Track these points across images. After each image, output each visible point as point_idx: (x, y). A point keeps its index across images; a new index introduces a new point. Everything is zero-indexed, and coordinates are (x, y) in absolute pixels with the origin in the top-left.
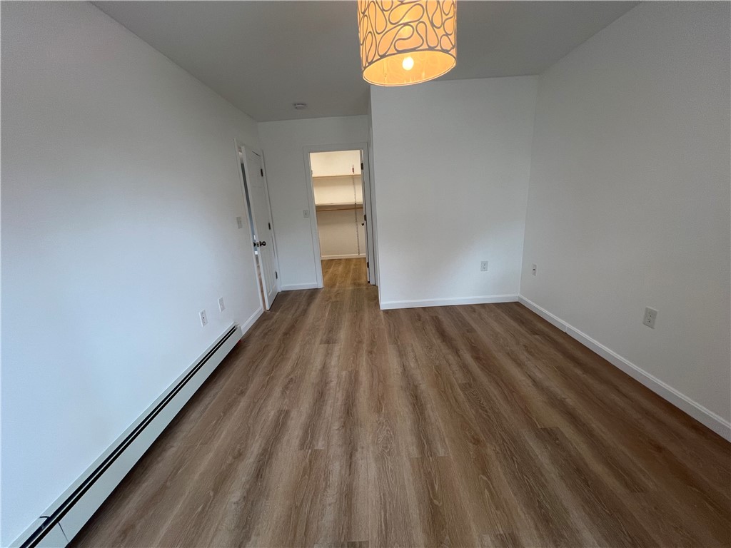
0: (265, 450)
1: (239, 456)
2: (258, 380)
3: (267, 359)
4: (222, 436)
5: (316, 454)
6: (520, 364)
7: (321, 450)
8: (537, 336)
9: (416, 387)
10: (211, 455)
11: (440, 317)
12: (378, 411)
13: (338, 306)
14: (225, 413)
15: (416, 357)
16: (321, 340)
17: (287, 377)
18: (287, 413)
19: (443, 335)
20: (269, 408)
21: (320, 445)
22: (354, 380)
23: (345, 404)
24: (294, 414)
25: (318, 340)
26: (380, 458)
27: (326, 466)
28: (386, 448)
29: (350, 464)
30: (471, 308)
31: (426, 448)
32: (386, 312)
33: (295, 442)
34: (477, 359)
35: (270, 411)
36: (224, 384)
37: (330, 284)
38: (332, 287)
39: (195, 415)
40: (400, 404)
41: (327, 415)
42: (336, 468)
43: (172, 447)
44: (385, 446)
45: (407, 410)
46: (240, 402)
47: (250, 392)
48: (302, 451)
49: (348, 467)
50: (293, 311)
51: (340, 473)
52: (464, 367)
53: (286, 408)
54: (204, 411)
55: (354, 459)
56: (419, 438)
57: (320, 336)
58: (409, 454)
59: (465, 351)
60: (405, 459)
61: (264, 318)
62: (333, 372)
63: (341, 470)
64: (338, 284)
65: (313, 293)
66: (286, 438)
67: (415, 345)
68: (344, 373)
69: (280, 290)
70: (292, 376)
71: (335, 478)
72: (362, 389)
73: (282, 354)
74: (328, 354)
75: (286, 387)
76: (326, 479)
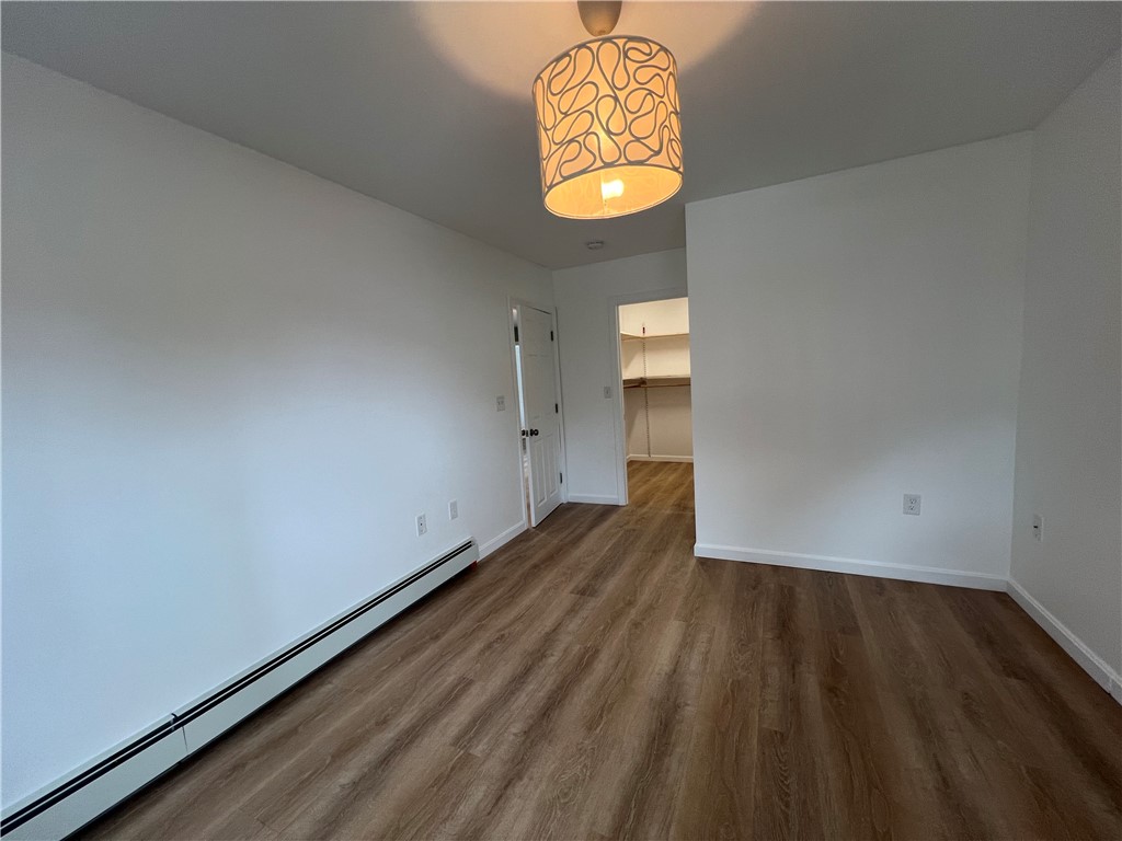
0: (413, 727)
1: (383, 723)
2: (465, 624)
3: (490, 599)
4: (383, 688)
5: (467, 759)
6: (927, 730)
7: (476, 757)
8: (1013, 682)
9: (677, 707)
10: (357, 709)
11: (798, 589)
12: (590, 728)
13: (631, 539)
14: (403, 658)
15: (707, 653)
16: (577, 587)
17: (499, 631)
18: (470, 683)
19: (784, 625)
20: (453, 669)
21: (478, 750)
22: (584, 663)
23: (549, 698)
24: (475, 690)
25: (571, 586)
26: (545, 810)
27: (467, 786)
28: (566, 795)
29: (499, 798)
30: (876, 587)
31: (627, 826)
32: (703, 562)
33: (453, 731)
34: (831, 690)
35: (450, 676)
36: (426, 619)
37: (639, 503)
38: (640, 506)
39: (373, 650)
40: (632, 727)
41: (514, 707)
42: (478, 794)
43: (330, 683)
44: (566, 791)
45: (636, 743)
46: (427, 648)
47: (444, 640)
48: (453, 749)
49: (494, 801)
50: (564, 535)
51: (478, 805)
52: (793, 702)
53: (471, 676)
54: (384, 649)
55: (509, 791)
56: (626, 801)
57: (580, 579)
58: (593, 824)
59: (813, 668)
60: (582, 828)
61: (524, 537)
62: (564, 640)
63: (481, 801)
64: (651, 503)
65: (608, 510)
66: (445, 720)
67: (717, 631)
68: (577, 648)
69: (564, 500)
70: (507, 631)
71: (465, 810)
72: (587, 682)
73: (513, 597)
74: (572, 611)
75: (489, 646)
76: (455, 805)
